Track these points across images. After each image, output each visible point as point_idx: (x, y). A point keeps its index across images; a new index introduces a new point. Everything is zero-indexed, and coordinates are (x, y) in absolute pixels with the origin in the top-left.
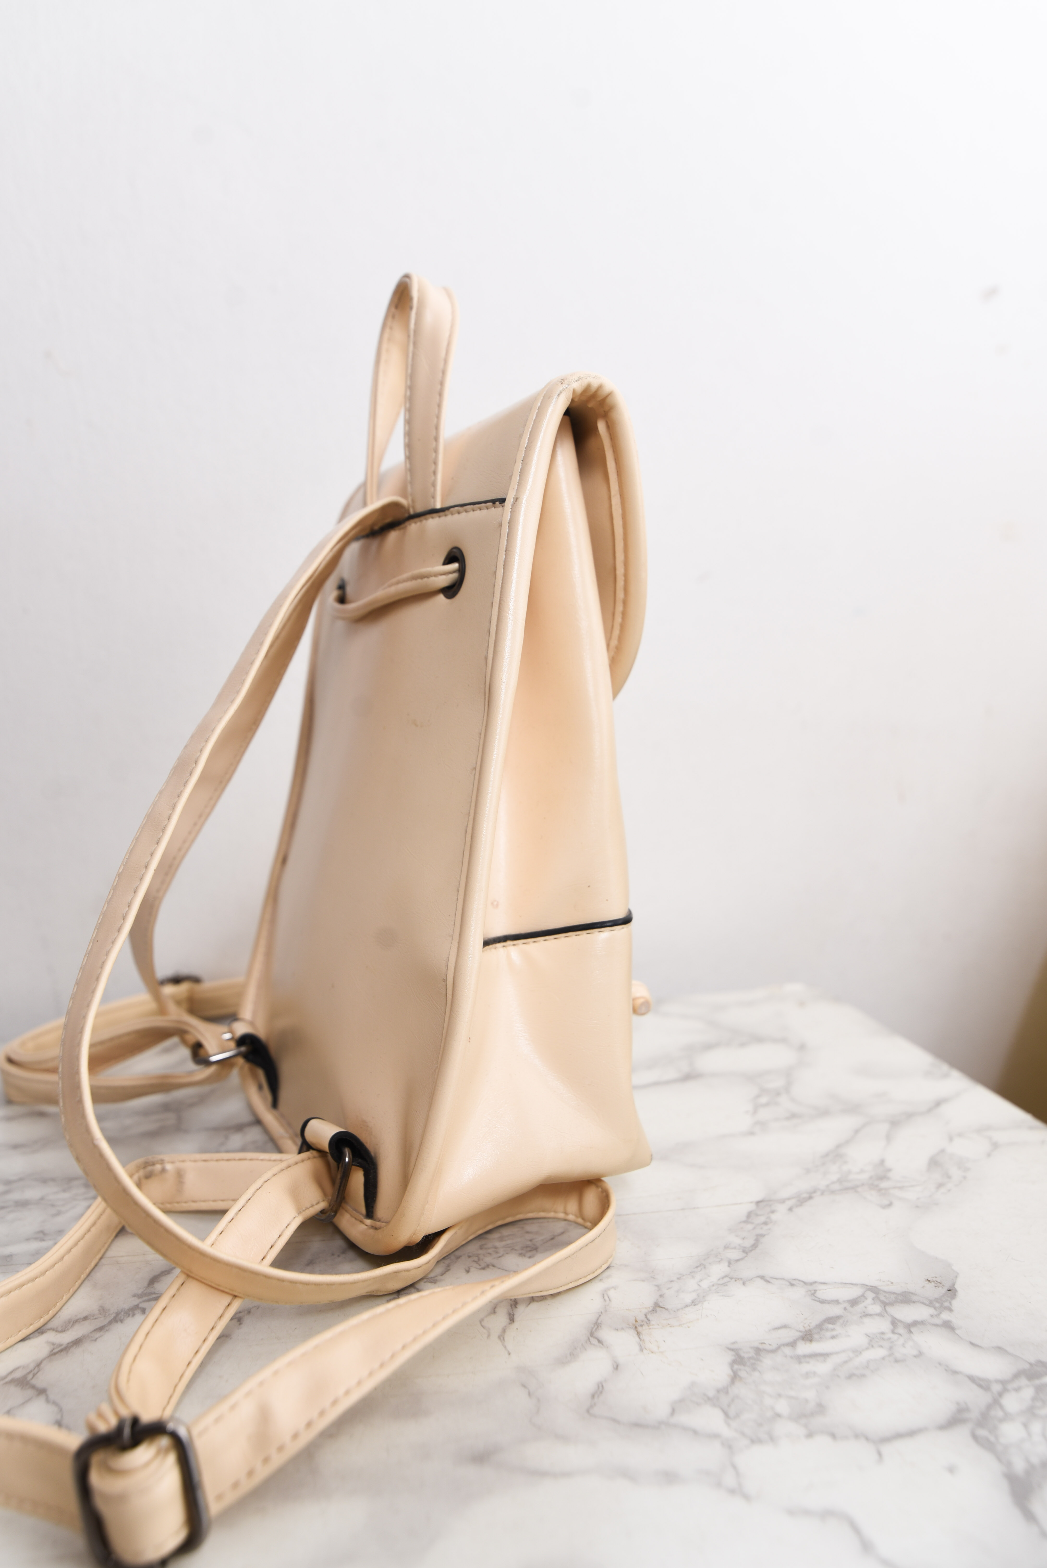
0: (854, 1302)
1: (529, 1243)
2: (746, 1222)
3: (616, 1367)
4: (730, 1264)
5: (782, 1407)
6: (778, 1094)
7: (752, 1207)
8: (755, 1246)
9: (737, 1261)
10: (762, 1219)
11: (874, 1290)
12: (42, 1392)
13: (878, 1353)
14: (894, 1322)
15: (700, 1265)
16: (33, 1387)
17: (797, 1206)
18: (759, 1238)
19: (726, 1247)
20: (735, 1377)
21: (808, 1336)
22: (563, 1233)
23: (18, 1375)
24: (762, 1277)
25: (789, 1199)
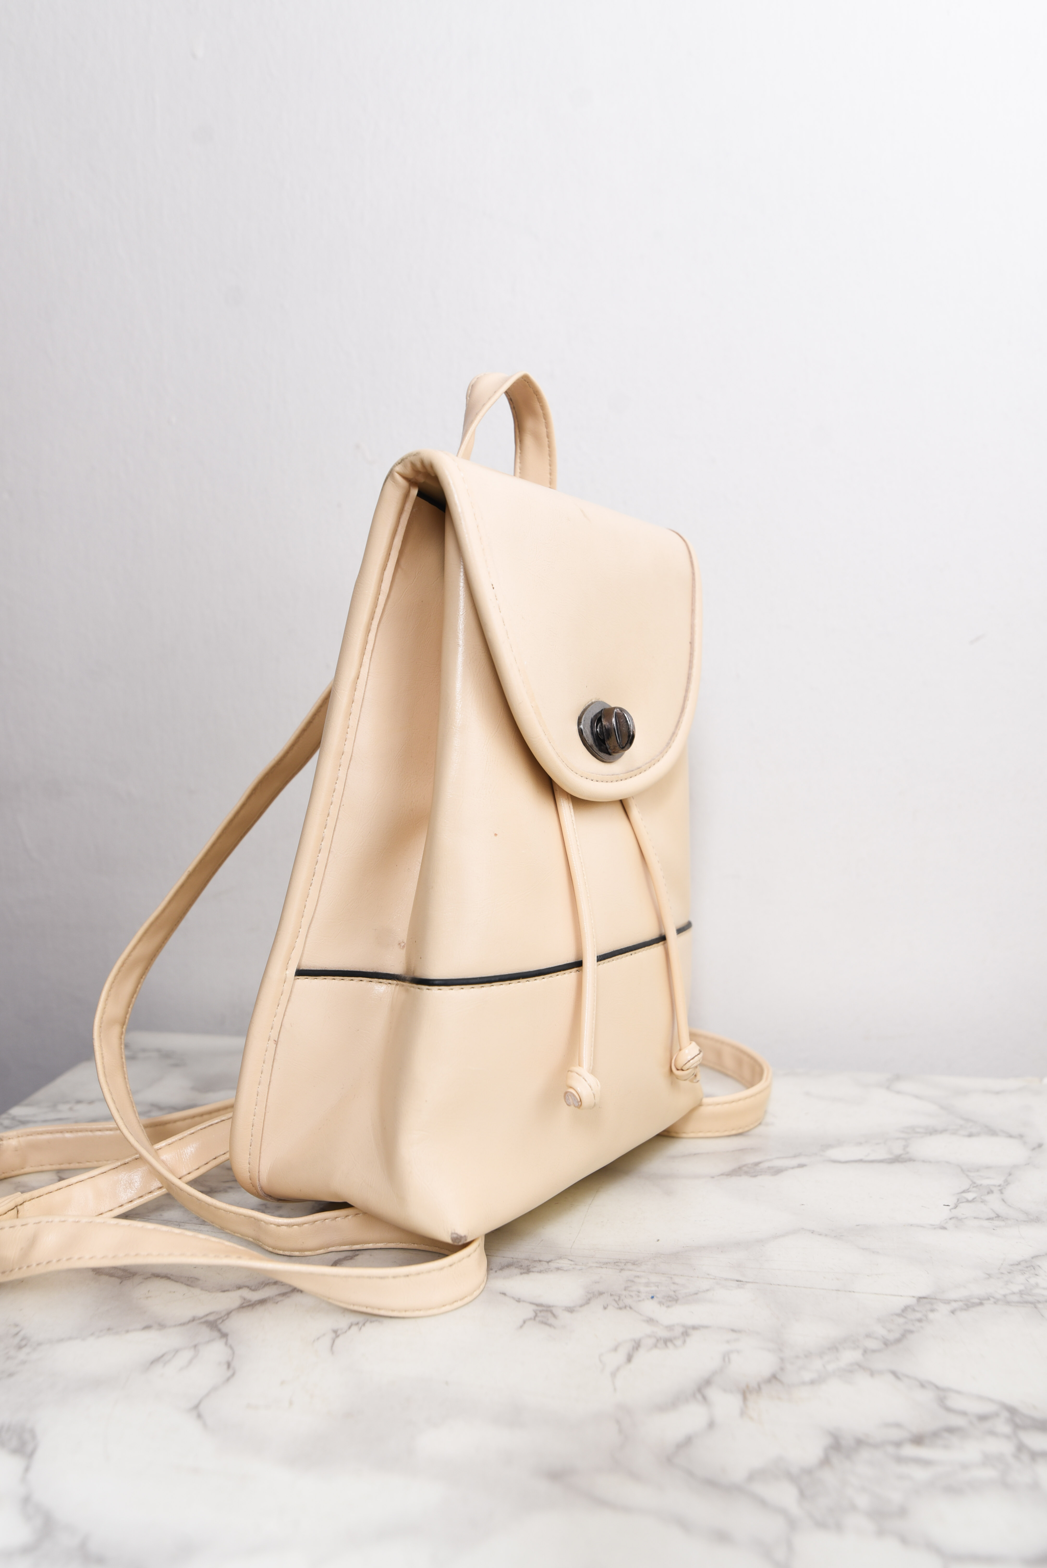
0: (983, 1418)
1: (672, 1293)
2: (898, 1315)
3: (711, 1425)
4: (865, 1351)
5: (863, 1501)
6: (990, 1192)
7: (913, 1301)
8: (898, 1341)
9: (874, 1351)
10: (918, 1315)
11: (1012, 1411)
12: (224, 1335)
13: (989, 1473)
14: (1021, 1448)
15: (834, 1348)
16: (219, 1330)
17: (962, 1309)
18: (905, 1334)
19: (868, 1336)
20: (825, 1462)
21: (918, 1440)
22: (708, 1290)
23: (211, 1318)
24: (894, 1374)
25: (955, 1301)
